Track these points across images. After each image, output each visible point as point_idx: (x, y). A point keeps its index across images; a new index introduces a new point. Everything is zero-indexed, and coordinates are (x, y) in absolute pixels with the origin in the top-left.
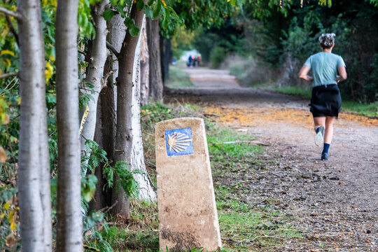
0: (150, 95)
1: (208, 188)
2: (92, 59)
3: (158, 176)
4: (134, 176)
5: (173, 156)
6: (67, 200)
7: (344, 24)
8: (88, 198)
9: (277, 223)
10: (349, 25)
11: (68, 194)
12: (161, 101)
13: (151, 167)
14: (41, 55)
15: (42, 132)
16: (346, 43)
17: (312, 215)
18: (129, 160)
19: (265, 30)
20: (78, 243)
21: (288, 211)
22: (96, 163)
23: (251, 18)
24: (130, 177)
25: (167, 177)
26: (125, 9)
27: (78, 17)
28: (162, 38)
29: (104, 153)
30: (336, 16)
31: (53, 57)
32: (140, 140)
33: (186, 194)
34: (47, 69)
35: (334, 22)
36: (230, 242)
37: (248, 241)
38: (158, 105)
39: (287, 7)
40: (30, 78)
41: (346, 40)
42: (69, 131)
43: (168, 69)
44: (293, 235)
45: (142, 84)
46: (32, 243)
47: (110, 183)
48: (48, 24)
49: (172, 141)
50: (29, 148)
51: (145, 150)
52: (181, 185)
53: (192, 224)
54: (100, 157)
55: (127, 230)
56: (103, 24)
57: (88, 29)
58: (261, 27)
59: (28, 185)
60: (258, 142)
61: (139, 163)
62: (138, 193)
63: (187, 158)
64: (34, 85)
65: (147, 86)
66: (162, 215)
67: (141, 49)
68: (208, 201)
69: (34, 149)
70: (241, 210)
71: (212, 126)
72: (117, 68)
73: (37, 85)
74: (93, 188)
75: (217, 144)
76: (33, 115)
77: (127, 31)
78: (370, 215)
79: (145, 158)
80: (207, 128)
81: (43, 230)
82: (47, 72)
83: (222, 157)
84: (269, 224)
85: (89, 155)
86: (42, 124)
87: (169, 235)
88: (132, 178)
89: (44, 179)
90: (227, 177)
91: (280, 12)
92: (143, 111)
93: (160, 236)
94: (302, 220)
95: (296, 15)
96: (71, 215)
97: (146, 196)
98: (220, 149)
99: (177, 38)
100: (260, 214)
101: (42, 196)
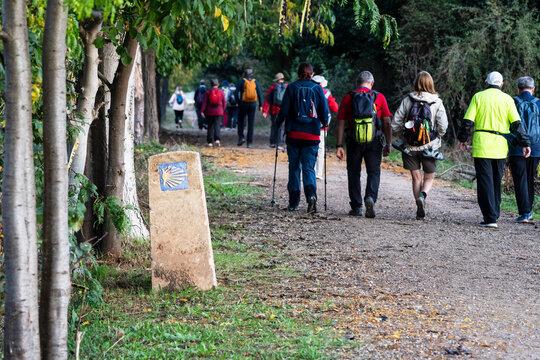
0: (145, 133)
1: (203, 224)
2: (83, 89)
3: (151, 212)
4: (126, 212)
5: (167, 191)
6: (54, 227)
7: (347, 65)
8: (77, 227)
9: (274, 262)
10: (352, 67)
11: (54, 221)
12: (157, 141)
13: (145, 207)
14: (27, 76)
15: (27, 156)
16: (349, 84)
17: (311, 255)
18: (121, 196)
19: (266, 70)
20: (65, 273)
21: (286, 251)
22: (85, 198)
23: (252, 57)
24: (122, 213)
25: (160, 214)
26: (118, 37)
27: (67, 38)
28: (158, 76)
29: (95, 188)
30: (339, 56)
31: (40, 79)
32: (133, 175)
33: (180, 230)
34: (33, 90)
35: (337, 63)
36: (226, 281)
37: (244, 279)
38: (153, 144)
39: (288, 46)
40: (16, 99)
41: (350, 82)
42: (57, 156)
43: (165, 110)
44: (290, 275)
45: (136, 122)
46: (17, 272)
47: (100, 219)
48: (35, 46)
49: (166, 176)
50: (14, 173)
51: (139, 189)
52: (175, 221)
53: (186, 262)
54: (89, 191)
55: (118, 269)
56: (94, 53)
57: (77, 50)
58: (263, 68)
59: (13, 211)
60: (258, 183)
61: (132, 200)
62: (130, 229)
63: (181, 193)
64: (20, 107)
65: (142, 124)
66: (155, 253)
67: (134, 81)
68: (204, 239)
69: (19, 174)
70: (237, 250)
71: (210, 166)
72: (109, 100)
73: (23, 107)
74: (81, 217)
75: (214, 184)
76: (18, 138)
77: (120, 61)
78: (370, 255)
79: (139, 197)
80: (204, 168)
81: (28, 258)
82: (33, 94)
83: (219, 198)
84: (266, 263)
85: (78, 189)
86: (28, 149)
87: (162, 273)
88: (124, 214)
89: (29, 205)
90: (224, 218)
91: (281, 51)
92: (137, 150)
93: (153, 275)
94: (300, 260)
95: (298, 55)
96: (57, 244)
97: (139, 235)
98: (217, 190)
99: (174, 79)
100: (257, 254)
101: (27, 223)
